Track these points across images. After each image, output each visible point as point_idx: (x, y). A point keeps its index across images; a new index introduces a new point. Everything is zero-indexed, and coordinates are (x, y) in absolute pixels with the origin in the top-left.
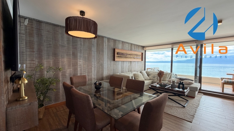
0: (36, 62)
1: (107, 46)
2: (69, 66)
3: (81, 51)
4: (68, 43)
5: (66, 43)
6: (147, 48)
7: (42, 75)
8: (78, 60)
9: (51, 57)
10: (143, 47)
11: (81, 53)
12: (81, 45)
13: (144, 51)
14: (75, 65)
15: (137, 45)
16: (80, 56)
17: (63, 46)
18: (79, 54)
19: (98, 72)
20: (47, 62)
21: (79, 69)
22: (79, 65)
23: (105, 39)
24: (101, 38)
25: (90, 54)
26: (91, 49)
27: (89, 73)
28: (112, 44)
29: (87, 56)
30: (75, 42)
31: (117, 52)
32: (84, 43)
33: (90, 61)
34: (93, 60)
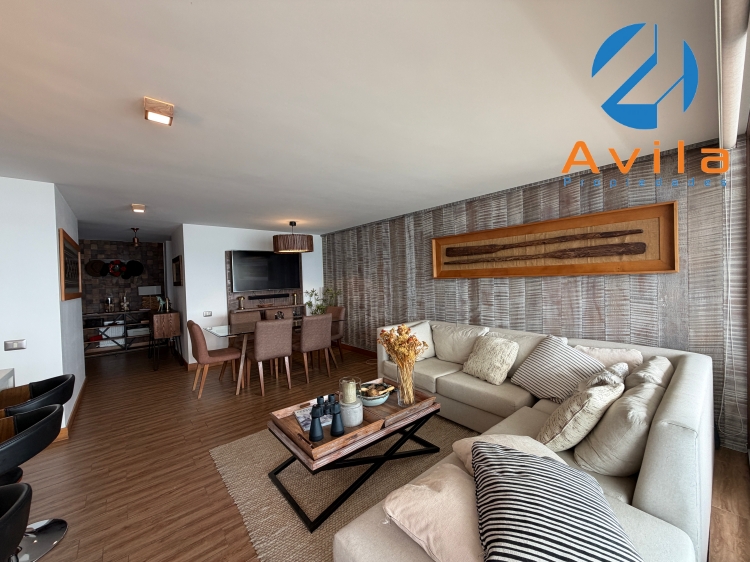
1: (413, 237)
2: (356, 290)
3: (367, 262)
8: (365, 280)
11: (367, 266)
12: (367, 251)
14: (362, 289)
16: (367, 273)
18: (365, 269)
21: (366, 297)
22: (366, 289)
23: (407, 221)
24: (398, 222)
25: (381, 265)
26: (381, 255)
27: (380, 306)
28: (428, 227)
29: (376, 270)
30: (360, 248)
31: (444, 247)
32: (371, 246)
33: (381, 281)
34: (385, 278)
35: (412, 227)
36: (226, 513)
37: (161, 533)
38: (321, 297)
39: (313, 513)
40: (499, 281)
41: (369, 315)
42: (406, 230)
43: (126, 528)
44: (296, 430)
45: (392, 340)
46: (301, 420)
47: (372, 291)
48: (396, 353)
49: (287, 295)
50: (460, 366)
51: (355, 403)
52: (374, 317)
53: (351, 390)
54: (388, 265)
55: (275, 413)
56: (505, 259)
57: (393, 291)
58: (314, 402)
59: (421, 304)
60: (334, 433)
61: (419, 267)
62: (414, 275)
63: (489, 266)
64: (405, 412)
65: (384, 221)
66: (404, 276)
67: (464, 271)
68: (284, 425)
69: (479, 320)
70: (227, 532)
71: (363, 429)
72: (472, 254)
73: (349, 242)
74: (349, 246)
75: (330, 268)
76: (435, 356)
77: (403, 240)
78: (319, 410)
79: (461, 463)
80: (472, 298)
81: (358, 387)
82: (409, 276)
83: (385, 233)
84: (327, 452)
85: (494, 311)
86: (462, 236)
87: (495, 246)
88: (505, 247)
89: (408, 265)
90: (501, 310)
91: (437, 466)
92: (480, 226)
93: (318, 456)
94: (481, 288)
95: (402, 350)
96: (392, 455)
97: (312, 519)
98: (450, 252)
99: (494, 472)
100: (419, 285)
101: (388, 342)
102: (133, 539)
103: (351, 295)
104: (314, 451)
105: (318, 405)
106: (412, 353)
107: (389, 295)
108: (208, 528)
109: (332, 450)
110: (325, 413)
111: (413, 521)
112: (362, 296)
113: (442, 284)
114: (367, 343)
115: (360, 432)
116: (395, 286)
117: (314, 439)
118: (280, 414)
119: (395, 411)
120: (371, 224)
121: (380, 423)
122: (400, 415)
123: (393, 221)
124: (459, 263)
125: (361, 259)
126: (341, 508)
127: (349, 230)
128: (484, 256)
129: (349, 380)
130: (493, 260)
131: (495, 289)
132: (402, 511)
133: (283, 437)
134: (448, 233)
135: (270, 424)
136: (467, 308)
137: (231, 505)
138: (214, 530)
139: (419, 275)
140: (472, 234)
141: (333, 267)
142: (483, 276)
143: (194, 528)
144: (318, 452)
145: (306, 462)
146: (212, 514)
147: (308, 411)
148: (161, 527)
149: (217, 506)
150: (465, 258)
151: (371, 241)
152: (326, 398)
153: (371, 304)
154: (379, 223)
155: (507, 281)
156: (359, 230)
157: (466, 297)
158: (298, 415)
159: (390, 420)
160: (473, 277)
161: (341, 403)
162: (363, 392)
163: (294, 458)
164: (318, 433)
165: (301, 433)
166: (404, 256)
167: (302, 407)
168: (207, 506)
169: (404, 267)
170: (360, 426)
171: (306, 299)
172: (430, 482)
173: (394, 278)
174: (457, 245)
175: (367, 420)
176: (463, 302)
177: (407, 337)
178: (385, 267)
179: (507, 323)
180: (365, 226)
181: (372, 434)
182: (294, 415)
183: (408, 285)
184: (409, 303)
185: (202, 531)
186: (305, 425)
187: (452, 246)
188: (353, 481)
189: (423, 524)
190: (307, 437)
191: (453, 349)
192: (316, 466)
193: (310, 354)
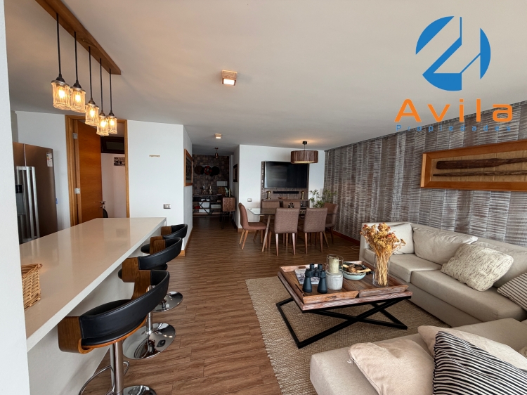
3: (360, 171)
4: (349, 164)
8: (357, 185)
9: (338, 182)
14: (353, 191)
17: (345, 169)
18: (357, 177)
20: (335, 188)
21: (356, 198)
22: (356, 192)
24: (390, 139)
25: (371, 175)
26: (372, 166)
27: (367, 206)
28: (420, 143)
29: (366, 178)
30: (354, 160)
31: (435, 160)
32: (364, 159)
33: (370, 186)
34: (374, 185)
35: (404, 143)
36: (250, 318)
37: (220, 316)
38: (321, 195)
39: (302, 337)
40: (497, 194)
41: (357, 212)
42: (398, 146)
43: (205, 307)
44: (294, 282)
45: (373, 234)
46: (299, 276)
47: (361, 195)
48: (375, 244)
49: (297, 193)
50: (439, 266)
51: (337, 274)
52: (361, 215)
53: (335, 264)
54: (377, 174)
55: (283, 268)
56: (510, 174)
57: (380, 196)
58: (308, 266)
59: (405, 208)
60: (320, 290)
61: (406, 178)
62: (401, 184)
63: (487, 179)
64: (377, 290)
65: (378, 139)
66: (391, 183)
67: (455, 183)
68: (287, 277)
69: (467, 229)
70: (251, 328)
71: (341, 294)
72: (466, 167)
73: (346, 155)
74: (345, 159)
75: (329, 175)
76: (414, 253)
77: (394, 154)
78: (310, 272)
79: (424, 343)
80: (461, 208)
81: (341, 264)
82: (396, 184)
83: (378, 149)
84: (313, 302)
85: (487, 222)
86: (457, 151)
87: (497, 160)
88: (510, 161)
89: (396, 176)
90: (496, 223)
91: (400, 339)
92: (480, 140)
93: (307, 302)
94: (474, 199)
95: (380, 242)
96: (363, 318)
97: (300, 341)
98: (440, 165)
99: (457, 362)
100: (405, 192)
101: (369, 234)
102: (207, 314)
103: (344, 195)
104: (304, 298)
105: (310, 269)
106: (389, 247)
107: (376, 199)
108: (241, 322)
109: (317, 301)
110: (314, 275)
111: (372, 370)
112: (353, 198)
113: (429, 193)
114: (353, 233)
115: (339, 295)
116: (382, 192)
117: (306, 290)
118: (286, 269)
119: (370, 288)
120: (365, 142)
121: (356, 293)
122: (373, 291)
123: (386, 138)
124: (450, 175)
125: (354, 169)
126: (320, 341)
127: (346, 146)
128: (482, 169)
129: (335, 257)
130: (493, 174)
131: (491, 202)
132: (363, 359)
133: (286, 284)
134: (441, 147)
135: (279, 273)
136: (454, 216)
137: (254, 314)
138: (244, 325)
139: (406, 185)
140: (469, 148)
141: (332, 174)
142: (477, 189)
143: (235, 320)
144: (307, 299)
145: (299, 303)
146: (244, 316)
147: (303, 272)
148: (220, 313)
149: (247, 312)
150: (459, 171)
151: (364, 155)
152: (316, 266)
153: (360, 204)
154: (372, 141)
155: (509, 195)
156: (355, 147)
157: (454, 206)
158: (297, 272)
159: (364, 293)
160: (466, 189)
161: (327, 271)
162: (344, 268)
163: (292, 299)
164: (309, 288)
165: (298, 284)
166: (392, 168)
167: (300, 268)
168: (242, 310)
169: (392, 176)
170: (339, 291)
171: (310, 196)
172: (390, 348)
173: (382, 186)
174: (449, 159)
175: (345, 288)
176: (450, 210)
177: (386, 233)
178: (375, 175)
179: (503, 236)
180: (360, 143)
181: (347, 299)
182: (294, 272)
183: (395, 191)
184: (394, 206)
185: (238, 323)
186: (301, 280)
187: (445, 159)
188: (331, 326)
189: (380, 375)
190: (301, 288)
191: (433, 250)
192: (305, 308)
193: (310, 234)
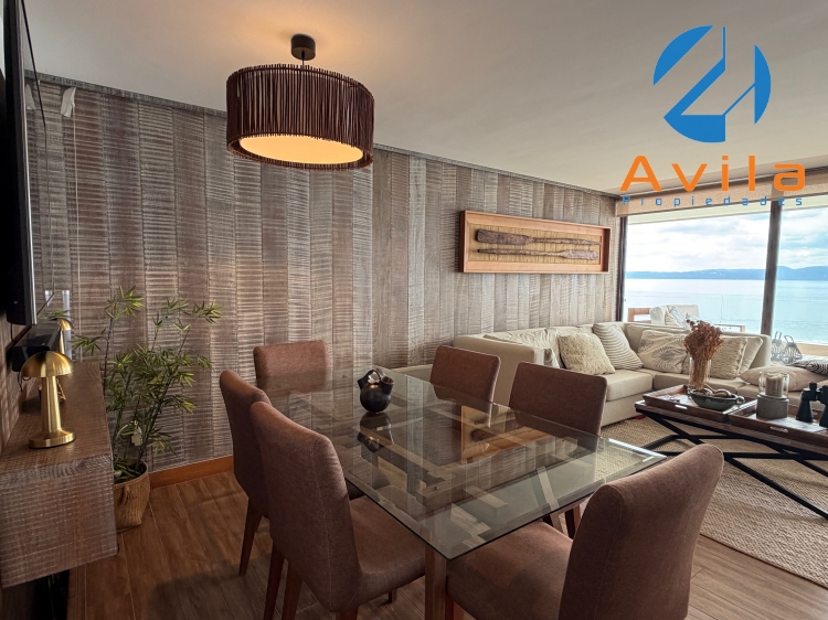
0: (112, 279)
1: (423, 198)
2: (250, 297)
3: (301, 225)
4: (245, 193)
5: (233, 191)
6: (634, 205)
7: (135, 336)
8: (291, 270)
9: (173, 258)
10: (613, 200)
11: (300, 236)
12: (302, 198)
13: (618, 221)
14: (276, 293)
15: (578, 191)
16: (299, 253)
17: (223, 207)
18: (292, 243)
19: (380, 327)
20: (157, 281)
21: (293, 312)
22: (292, 291)
23: (413, 165)
24: (393, 159)
27: (340, 329)
28: (449, 189)
29: (329, 248)
30: (273, 184)
35: (423, 179)
42: (412, 181)
47: (315, 297)
62: (423, 265)
82: (413, 266)
88: (536, 240)
134: (476, 208)
183: (410, 282)
